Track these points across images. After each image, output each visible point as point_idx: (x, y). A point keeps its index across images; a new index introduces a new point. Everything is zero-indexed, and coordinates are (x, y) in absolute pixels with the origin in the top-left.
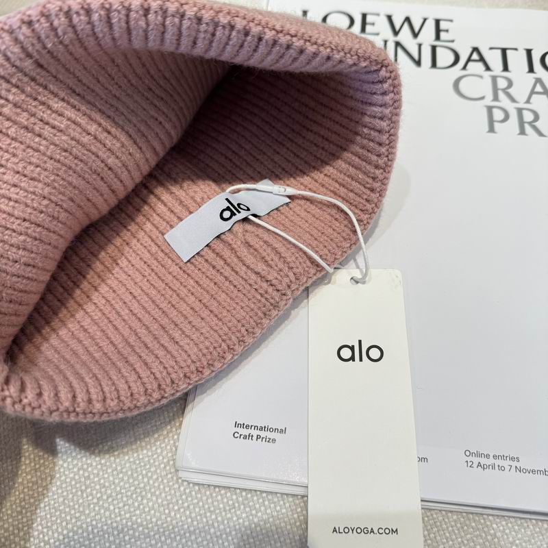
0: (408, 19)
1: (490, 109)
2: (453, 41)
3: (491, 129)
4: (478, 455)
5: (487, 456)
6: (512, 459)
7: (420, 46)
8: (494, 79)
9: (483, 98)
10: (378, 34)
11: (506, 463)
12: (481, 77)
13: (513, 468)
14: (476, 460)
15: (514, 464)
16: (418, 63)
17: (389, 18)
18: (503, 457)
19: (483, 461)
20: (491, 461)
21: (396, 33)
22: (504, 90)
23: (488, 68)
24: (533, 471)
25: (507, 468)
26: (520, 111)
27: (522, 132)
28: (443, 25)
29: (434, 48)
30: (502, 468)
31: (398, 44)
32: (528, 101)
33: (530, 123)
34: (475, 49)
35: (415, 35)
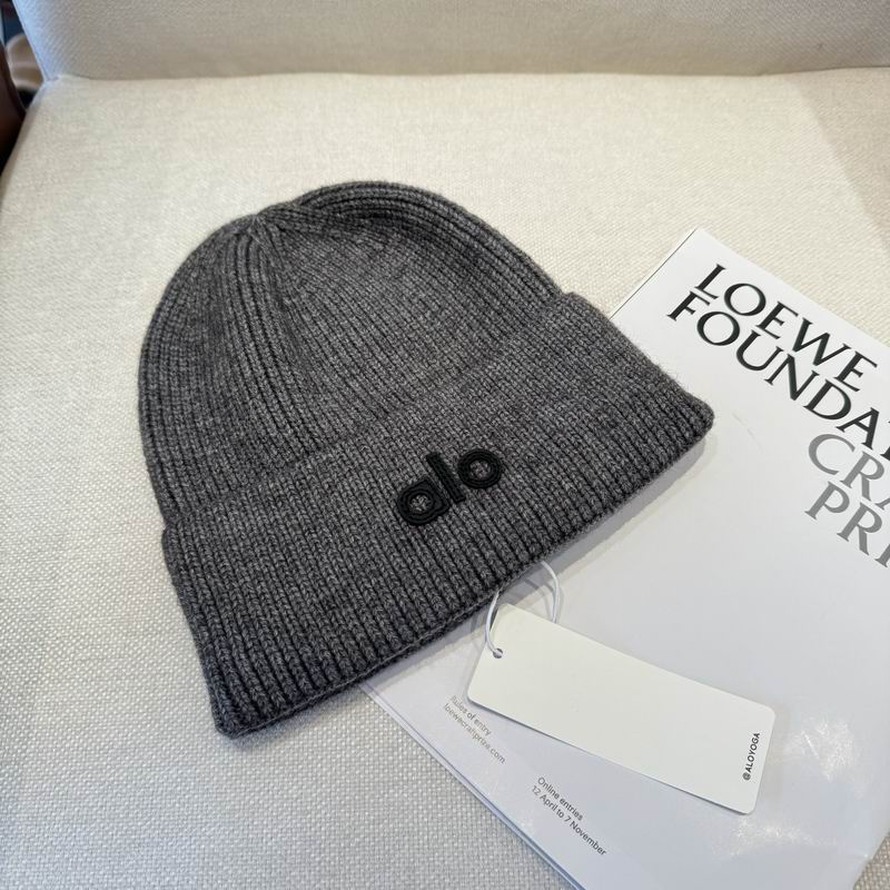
0: (825, 338)
1: (831, 488)
2: (857, 390)
3: (813, 512)
4: (550, 789)
5: (557, 796)
6: (576, 814)
7: (815, 374)
8: (866, 458)
9: (834, 472)
10: (778, 337)
11: (567, 813)
12: (853, 448)
13: (570, 822)
14: (544, 791)
15: (574, 818)
16: (795, 394)
17: (806, 324)
18: (569, 807)
19: (550, 797)
20: (556, 802)
21: (798, 346)
22: (865, 477)
23: (869, 443)
24: (585, 836)
25: (565, 817)
26: (863, 509)
27: (845, 534)
28: (861, 366)
29: (828, 385)
30: (560, 814)
31: (790, 361)
32: (881, 505)
33: (862, 529)
34: (874, 414)
35: (819, 360)
